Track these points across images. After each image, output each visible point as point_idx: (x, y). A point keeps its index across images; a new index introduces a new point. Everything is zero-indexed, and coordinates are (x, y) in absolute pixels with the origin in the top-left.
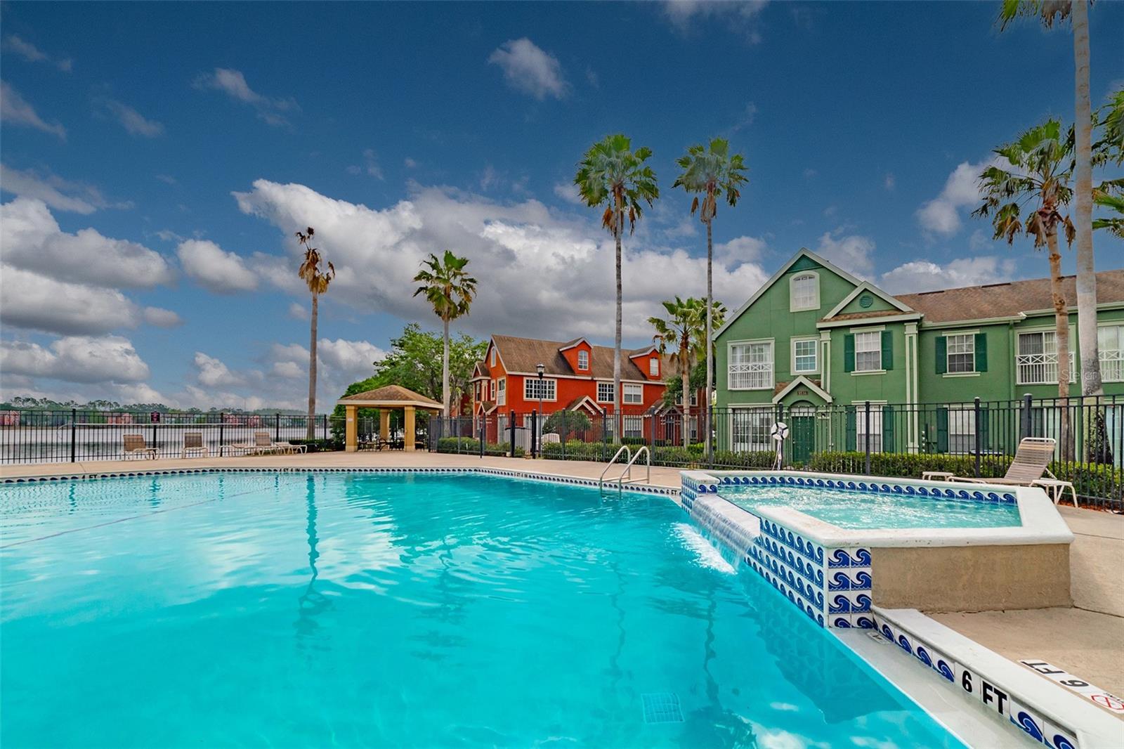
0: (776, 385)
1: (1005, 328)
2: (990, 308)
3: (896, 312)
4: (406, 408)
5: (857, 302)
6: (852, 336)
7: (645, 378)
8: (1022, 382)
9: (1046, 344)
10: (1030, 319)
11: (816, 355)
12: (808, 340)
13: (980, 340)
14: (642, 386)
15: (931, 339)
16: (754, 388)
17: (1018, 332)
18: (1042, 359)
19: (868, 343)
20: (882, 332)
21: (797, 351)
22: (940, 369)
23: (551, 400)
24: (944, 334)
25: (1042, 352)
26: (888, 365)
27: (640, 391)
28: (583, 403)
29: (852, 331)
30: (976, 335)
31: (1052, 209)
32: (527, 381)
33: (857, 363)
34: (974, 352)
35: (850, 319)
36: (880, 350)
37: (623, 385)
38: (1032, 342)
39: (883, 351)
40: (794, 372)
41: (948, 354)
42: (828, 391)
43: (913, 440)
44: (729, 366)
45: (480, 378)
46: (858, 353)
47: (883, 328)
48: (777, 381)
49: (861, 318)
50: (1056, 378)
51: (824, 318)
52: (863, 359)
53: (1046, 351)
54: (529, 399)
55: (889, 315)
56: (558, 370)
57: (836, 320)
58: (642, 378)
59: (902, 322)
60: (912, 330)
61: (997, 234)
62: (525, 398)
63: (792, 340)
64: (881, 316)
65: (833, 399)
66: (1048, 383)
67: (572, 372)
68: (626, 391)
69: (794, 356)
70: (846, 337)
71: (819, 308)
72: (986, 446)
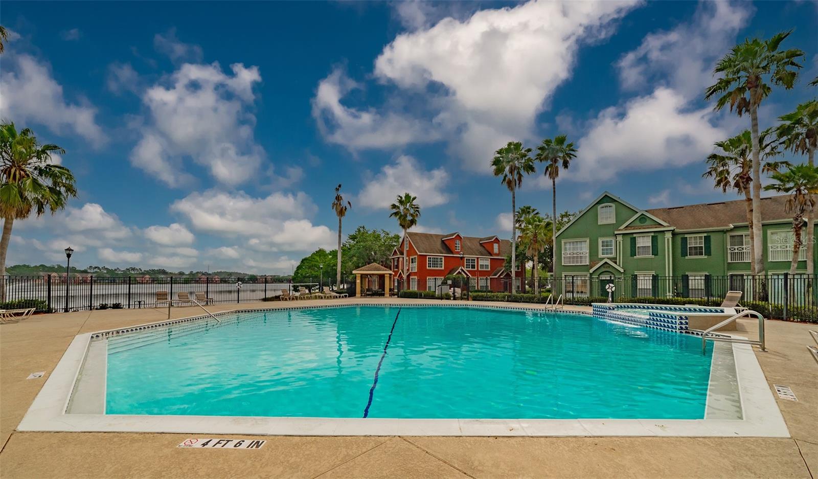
0: (590, 263)
1: (721, 234)
2: (713, 220)
3: (659, 226)
4: (386, 275)
5: (638, 220)
6: (635, 238)
7: (491, 255)
8: (731, 260)
9: (745, 241)
10: (736, 228)
11: (613, 247)
12: (608, 239)
13: (707, 239)
14: (489, 260)
15: (679, 238)
16: (577, 264)
17: (728, 235)
18: (743, 249)
19: (644, 242)
20: (652, 236)
21: (602, 245)
22: (684, 254)
23: (441, 268)
24: (686, 236)
25: (743, 245)
26: (655, 252)
27: (488, 263)
28: (459, 270)
29: (634, 235)
30: (705, 236)
31: (747, 176)
32: (429, 258)
33: (638, 252)
34: (703, 245)
35: (633, 229)
36: (651, 245)
37: (479, 259)
38: (737, 239)
39: (652, 246)
40: (601, 256)
41: (688, 246)
42: (621, 266)
43: (669, 292)
44: (563, 252)
45: (399, 256)
46: (638, 247)
47: (653, 234)
48: (591, 261)
49: (640, 229)
50: (751, 259)
51: (619, 228)
52: (641, 250)
53: (745, 244)
54: (430, 268)
55: (656, 228)
56: (444, 252)
57: (626, 230)
58: (489, 255)
59: (663, 231)
60: (669, 236)
61: (717, 185)
62: (427, 268)
63: (599, 239)
64: (651, 228)
65: (624, 271)
66: (747, 261)
67: (452, 253)
68: (481, 263)
69: (600, 248)
70: (631, 239)
71: (615, 222)
72: (710, 294)
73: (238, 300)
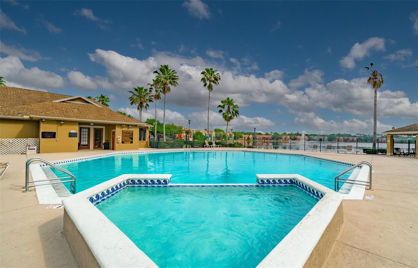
73: (305, 150)
